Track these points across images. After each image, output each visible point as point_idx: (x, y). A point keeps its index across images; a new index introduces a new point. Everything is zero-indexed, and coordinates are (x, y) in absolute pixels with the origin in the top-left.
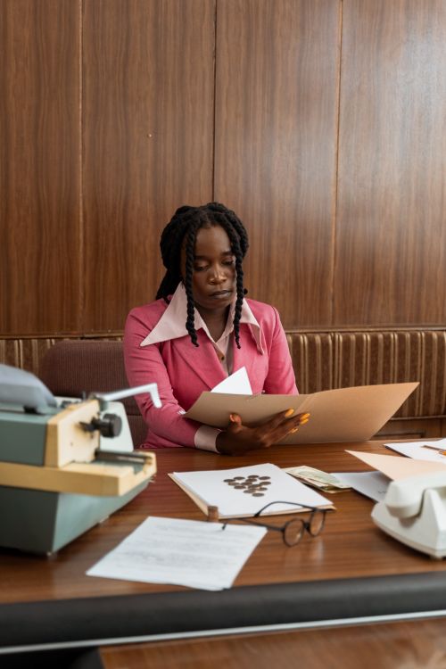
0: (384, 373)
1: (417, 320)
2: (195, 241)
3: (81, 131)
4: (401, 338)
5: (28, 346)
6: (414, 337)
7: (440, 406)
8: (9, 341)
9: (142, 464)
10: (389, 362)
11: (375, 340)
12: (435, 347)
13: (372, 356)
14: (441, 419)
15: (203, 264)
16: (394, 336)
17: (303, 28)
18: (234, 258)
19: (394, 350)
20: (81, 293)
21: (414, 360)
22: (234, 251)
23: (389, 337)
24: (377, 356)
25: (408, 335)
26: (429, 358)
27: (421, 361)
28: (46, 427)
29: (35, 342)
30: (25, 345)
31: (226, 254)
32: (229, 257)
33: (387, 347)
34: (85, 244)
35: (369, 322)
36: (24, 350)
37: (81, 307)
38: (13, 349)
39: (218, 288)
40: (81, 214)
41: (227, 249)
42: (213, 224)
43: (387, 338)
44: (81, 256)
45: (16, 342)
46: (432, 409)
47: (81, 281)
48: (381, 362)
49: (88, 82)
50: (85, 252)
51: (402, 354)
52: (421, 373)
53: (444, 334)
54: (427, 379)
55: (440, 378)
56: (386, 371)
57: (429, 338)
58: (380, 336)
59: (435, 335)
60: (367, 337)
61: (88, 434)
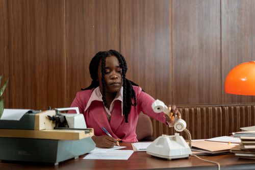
0: (195, 125)
1: (209, 102)
2: (105, 61)
4: (202, 110)
6: (207, 109)
11: (190, 111)
12: (217, 113)
13: (189, 118)
15: (108, 71)
16: (199, 109)
18: (121, 70)
19: (199, 115)
22: (121, 66)
23: (196, 109)
24: (191, 117)
25: (205, 109)
26: (214, 118)
27: (211, 119)
28: (35, 116)
31: (118, 67)
32: (119, 68)
33: (196, 114)
35: (188, 103)
39: (115, 81)
41: (118, 65)
42: (112, 55)
43: (196, 110)
48: (193, 120)
51: (202, 116)
52: (211, 125)
53: (220, 108)
54: (214, 127)
55: (219, 127)
56: (196, 124)
57: (214, 109)
58: (193, 109)
59: (216, 108)
60: (187, 110)
61: (51, 121)
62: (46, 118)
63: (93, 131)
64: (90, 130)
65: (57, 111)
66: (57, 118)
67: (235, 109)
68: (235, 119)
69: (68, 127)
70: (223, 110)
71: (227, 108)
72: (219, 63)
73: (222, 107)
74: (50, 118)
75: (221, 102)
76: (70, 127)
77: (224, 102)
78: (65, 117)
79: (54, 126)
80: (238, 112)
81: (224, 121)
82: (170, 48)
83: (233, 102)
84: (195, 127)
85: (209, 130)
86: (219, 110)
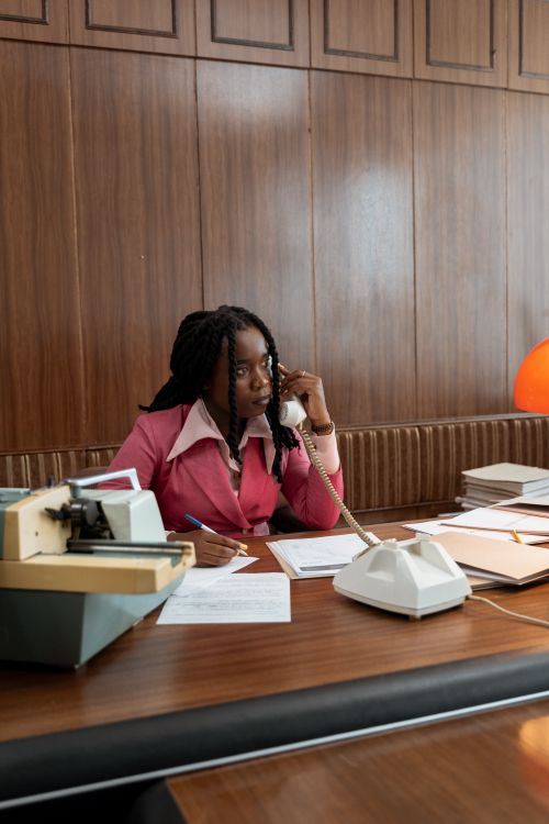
0: (366, 469)
1: (391, 418)
3: (76, 254)
4: (380, 434)
5: (34, 461)
6: (390, 433)
7: (416, 496)
8: (16, 457)
9: (181, 555)
10: (370, 458)
11: (356, 438)
12: (409, 440)
13: (355, 453)
14: (417, 507)
16: (373, 434)
17: (277, 157)
19: (374, 446)
20: (84, 408)
21: (391, 454)
23: (368, 434)
24: (359, 452)
25: (385, 432)
26: (404, 452)
27: (398, 455)
29: (41, 457)
30: (31, 461)
31: (265, 355)
33: (367, 444)
34: (85, 361)
35: (349, 422)
36: (31, 465)
37: (84, 422)
38: (20, 465)
39: (263, 393)
40: (80, 333)
43: (367, 436)
44: (82, 373)
45: (23, 457)
46: (410, 498)
47: (83, 396)
48: (363, 457)
49: (82, 207)
50: (86, 370)
51: (381, 449)
52: (398, 465)
53: (417, 430)
54: (404, 471)
55: (415, 470)
56: (368, 465)
57: (403, 433)
58: (361, 434)
59: (408, 431)
60: (349, 436)
61: (58, 523)
62: (42, 514)
63: (193, 551)
64: (183, 548)
65: (74, 488)
66: (75, 511)
67: (446, 430)
68: (447, 451)
69: (112, 537)
70: (422, 432)
71: (429, 430)
72: (411, 333)
73: (418, 427)
74: (51, 515)
75: (417, 417)
76: (119, 540)
77: (423, 417)
78: (99, 504)
79: (68, 534)
80: (452, 438)
81: (424, 457)
82: (311, 303)
83: (439, 416)
84: (366, 474)
85: (394, 477)
86: (413, 434)
